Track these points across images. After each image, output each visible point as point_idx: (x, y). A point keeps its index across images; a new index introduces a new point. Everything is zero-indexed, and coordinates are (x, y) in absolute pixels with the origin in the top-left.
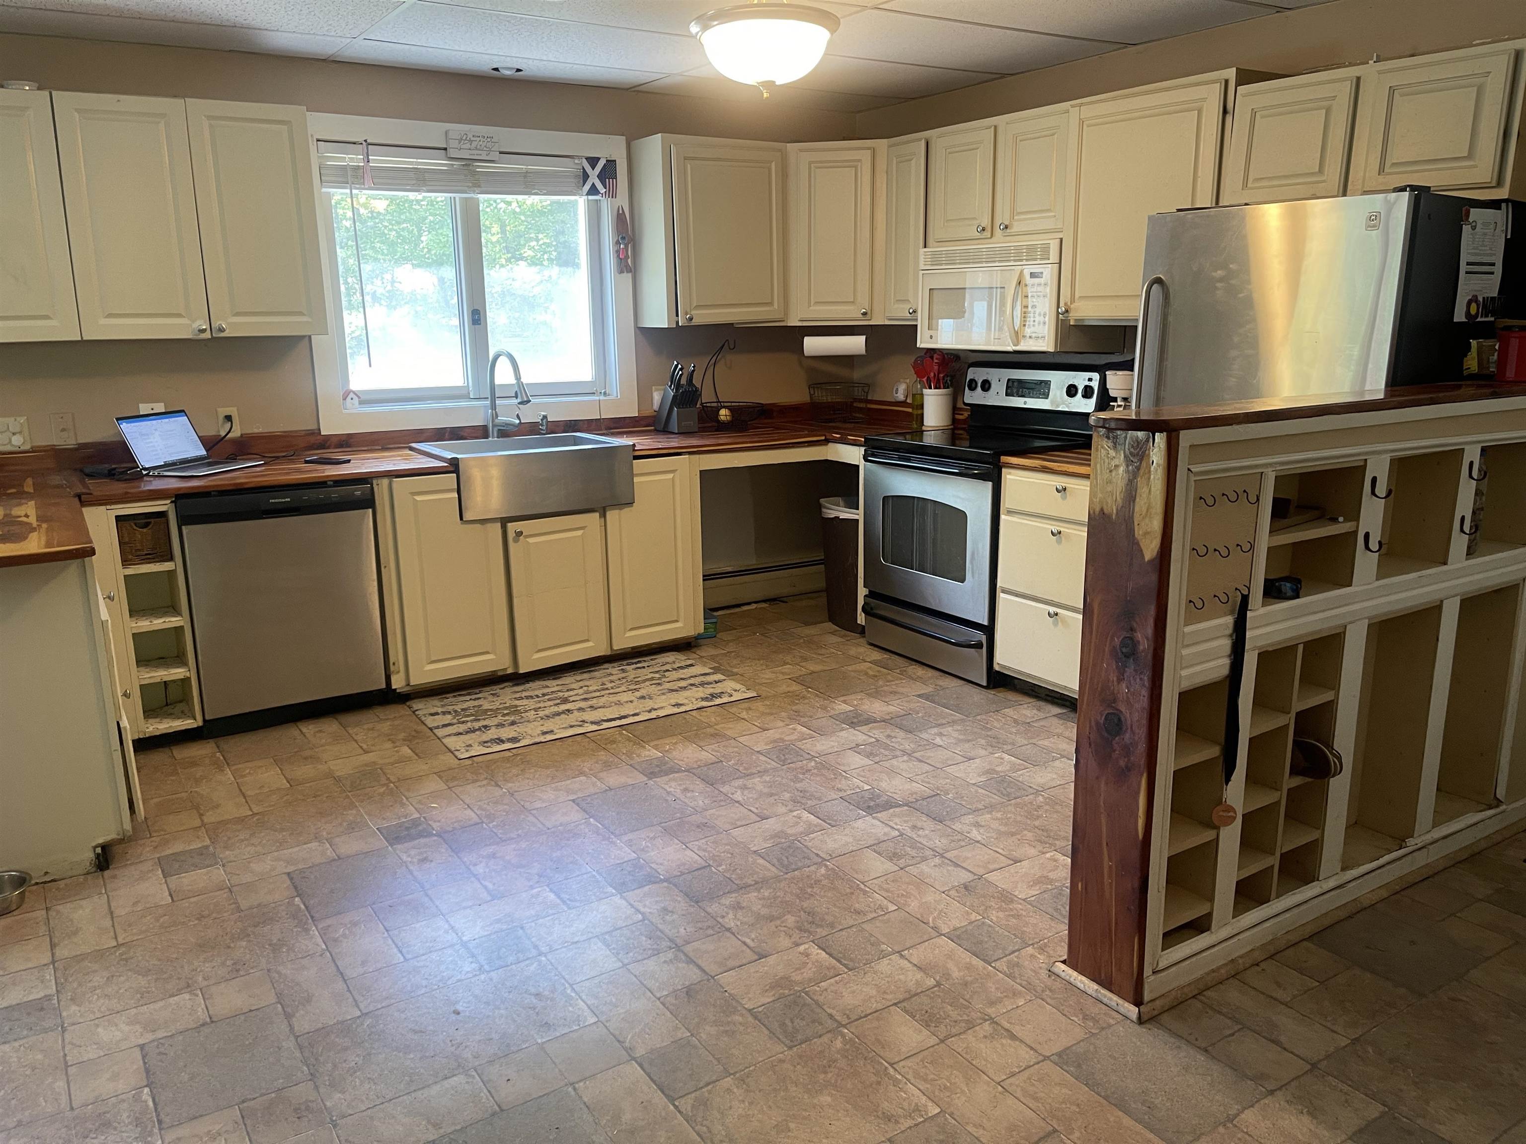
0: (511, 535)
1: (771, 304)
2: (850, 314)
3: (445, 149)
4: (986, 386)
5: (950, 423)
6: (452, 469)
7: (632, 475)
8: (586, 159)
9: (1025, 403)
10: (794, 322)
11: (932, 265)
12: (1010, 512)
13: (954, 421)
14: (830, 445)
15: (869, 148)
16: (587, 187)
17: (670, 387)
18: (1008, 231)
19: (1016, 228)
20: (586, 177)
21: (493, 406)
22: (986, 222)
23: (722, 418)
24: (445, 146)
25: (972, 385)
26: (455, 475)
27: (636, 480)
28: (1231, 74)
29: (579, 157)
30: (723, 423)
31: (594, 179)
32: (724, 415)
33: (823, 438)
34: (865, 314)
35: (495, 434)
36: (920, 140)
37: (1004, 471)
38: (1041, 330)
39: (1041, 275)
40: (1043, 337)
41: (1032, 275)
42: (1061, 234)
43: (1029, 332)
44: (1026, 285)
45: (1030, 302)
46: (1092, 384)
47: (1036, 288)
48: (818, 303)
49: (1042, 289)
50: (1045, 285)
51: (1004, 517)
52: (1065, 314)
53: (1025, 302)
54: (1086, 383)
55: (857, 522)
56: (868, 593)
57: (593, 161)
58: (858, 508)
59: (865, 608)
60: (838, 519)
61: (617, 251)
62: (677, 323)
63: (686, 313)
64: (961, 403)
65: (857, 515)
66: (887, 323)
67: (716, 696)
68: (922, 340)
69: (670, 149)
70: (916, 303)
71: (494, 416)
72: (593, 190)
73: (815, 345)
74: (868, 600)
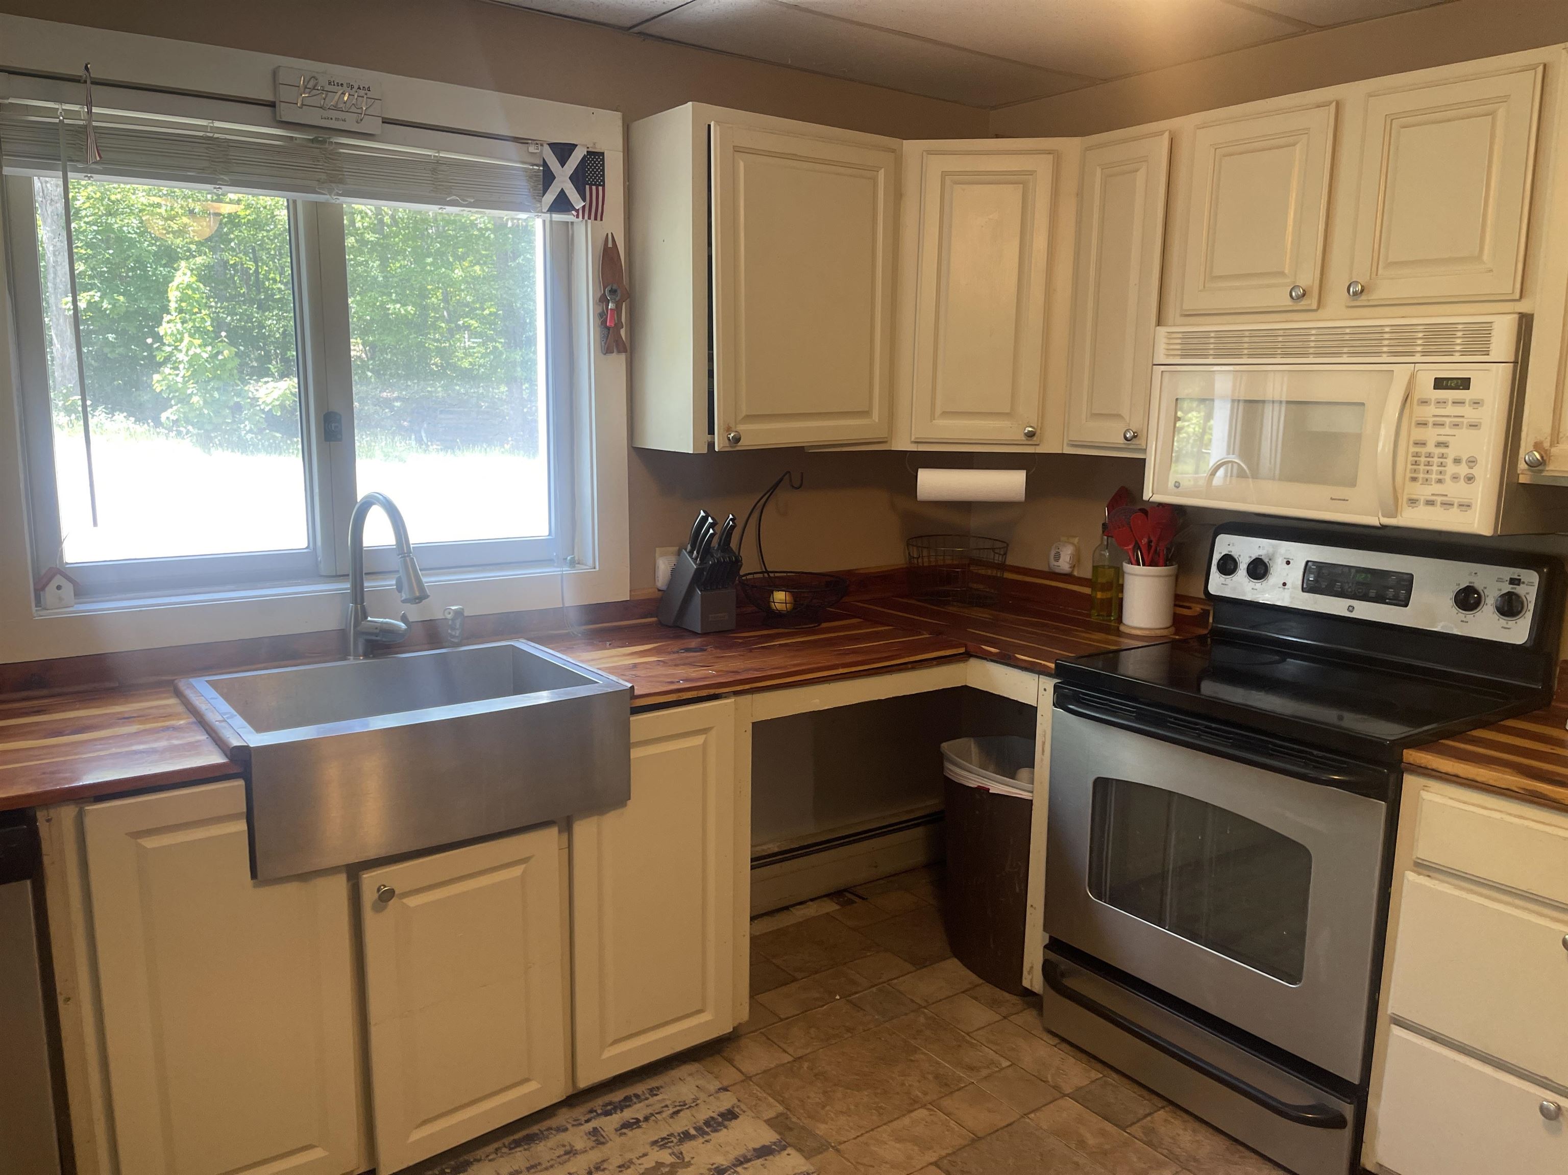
0: (369, 896)
1: (867, 413)
2: (1004, 433)
3: (272, 105)
4: (1258, 569)
5: (1168, 623)
6: (236, 770)
7: (627, 747)
8: (549, 144)
9: (1351, 609)
10: (902, 443)
11: (1183, 356)
12: (1415, 867)
13: (1177, 621)
14: (974, 661)
15: (1049, 152)
16: (550, 197)
17: (691, 553)
18: (1364, 297)
19: (1384, 291)
20: (548, 178)
21: (358, 594)
22: (1307, 278)
23: (778, 606)
24: (271, 99)
25: (1228, 565)
26: (241, 783)
27: (635, 753)
29: (538, 143)
30: (779, 615)
31: (563, 181)
32: (780, 599)
33: (962, 650)
34: (1031, 435)
35: (361, 649)
36: (1161, 133)
37: (1410, 782)
38: (1454, 490)
39: (1464, 384)
40: (1465, 506)
41: (1440, 384)
42: (1524, 307)
43: (1424, 491)
44: (1424, 402)
45: (1431, 435)
46: (1520, 590)
47: (1450, 410)
48: (946, 414)
49: (1468, 412)
50: (1477, 403)
51: (1411, 876)
52: (1536, 466)
53: (1418, 434)
54: (1507, 588)
55: (1028, 806)
56: (1052, 942)
57: (564, 152)
58: (1031, 782)
59: (1050, 967)
60: (988, 792)
61: (601, 314)
62: (711, 447)
63: (727, 429)
64: (1192, 593)
65: (1030, 793)
66: (1067, 451)
68: (1156, 488)
69: (708, 134)
70: (1139, 422)
71: (359, 615)
72: (562, 204)
73: (934, 482)
74: (1054, 957)
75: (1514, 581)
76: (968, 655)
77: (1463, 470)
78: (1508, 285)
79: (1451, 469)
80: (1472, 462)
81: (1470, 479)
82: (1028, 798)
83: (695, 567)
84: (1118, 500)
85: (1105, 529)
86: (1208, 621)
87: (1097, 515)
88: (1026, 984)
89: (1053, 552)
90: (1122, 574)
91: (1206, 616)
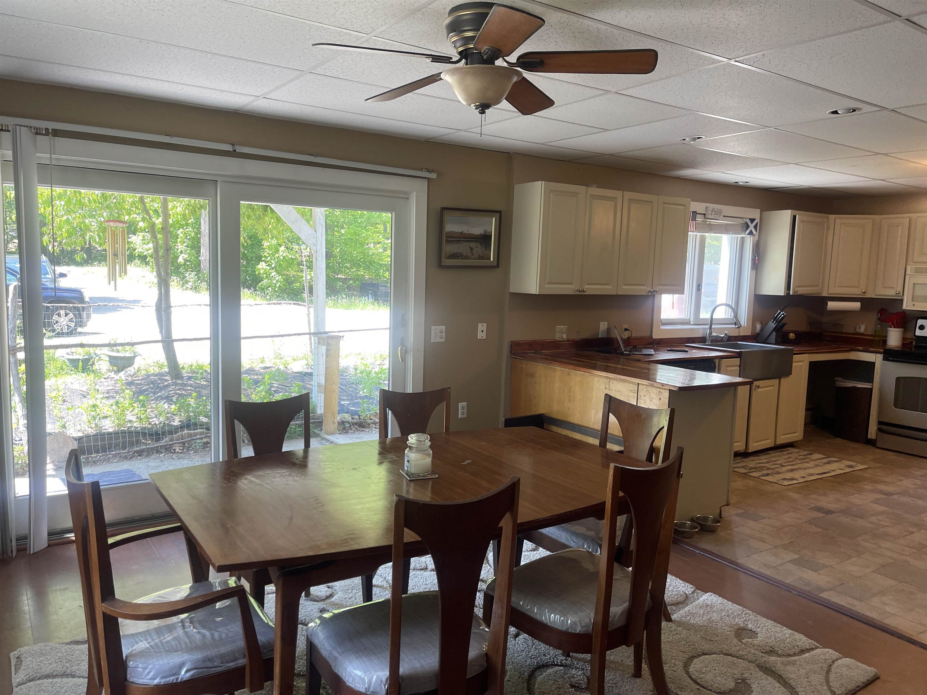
0: (754, 387)
1: (818, 286)
2: (855, 292)
3: (705, 214)
7: (791, 361)
8: (748, 219)
10: (825, 294)
14: (852, 352)
15: (871, 219)
16: (748, 232)
17: (773, 322)
20: (748, 227)
23: (791, 337)
24: (704, 213)
25: (922, 327)
26: (739, 358)
27: (794, 364)
29: (745, 218)
30: (792, 340)
31: (752, 227)
32: (792, 336)
33: (850, 349)
34: (864, 292)
35: (710, 341)
36: (907, 217)
48: (839, 286)
55: (872, 389)
56: (880, 423)
57: (752, 220)
58: (873, 383)
59: (879, 430)
60: (856, 387)
61: (754, 260)
62: (788, 294)
63: (794, 289)
64: (910, 335)
65: (872, 386)
66: (874, 297)
67: (851, 466)
68: (907, 305)
69: (794, 217)
70: (900, 289)
71: (711, 333)
72: (751, 233)
73: (832, 305)
74: (880, 426)
76: (852, 350)
82: (870, 387)
83: (775, 326)
84: (882, 311)
85: (879, 319)
86: (914, 343)
87: (874, 317)
88: (869, 437)
89: (858, 327)
90: (887, 332)
91: (912, 343)
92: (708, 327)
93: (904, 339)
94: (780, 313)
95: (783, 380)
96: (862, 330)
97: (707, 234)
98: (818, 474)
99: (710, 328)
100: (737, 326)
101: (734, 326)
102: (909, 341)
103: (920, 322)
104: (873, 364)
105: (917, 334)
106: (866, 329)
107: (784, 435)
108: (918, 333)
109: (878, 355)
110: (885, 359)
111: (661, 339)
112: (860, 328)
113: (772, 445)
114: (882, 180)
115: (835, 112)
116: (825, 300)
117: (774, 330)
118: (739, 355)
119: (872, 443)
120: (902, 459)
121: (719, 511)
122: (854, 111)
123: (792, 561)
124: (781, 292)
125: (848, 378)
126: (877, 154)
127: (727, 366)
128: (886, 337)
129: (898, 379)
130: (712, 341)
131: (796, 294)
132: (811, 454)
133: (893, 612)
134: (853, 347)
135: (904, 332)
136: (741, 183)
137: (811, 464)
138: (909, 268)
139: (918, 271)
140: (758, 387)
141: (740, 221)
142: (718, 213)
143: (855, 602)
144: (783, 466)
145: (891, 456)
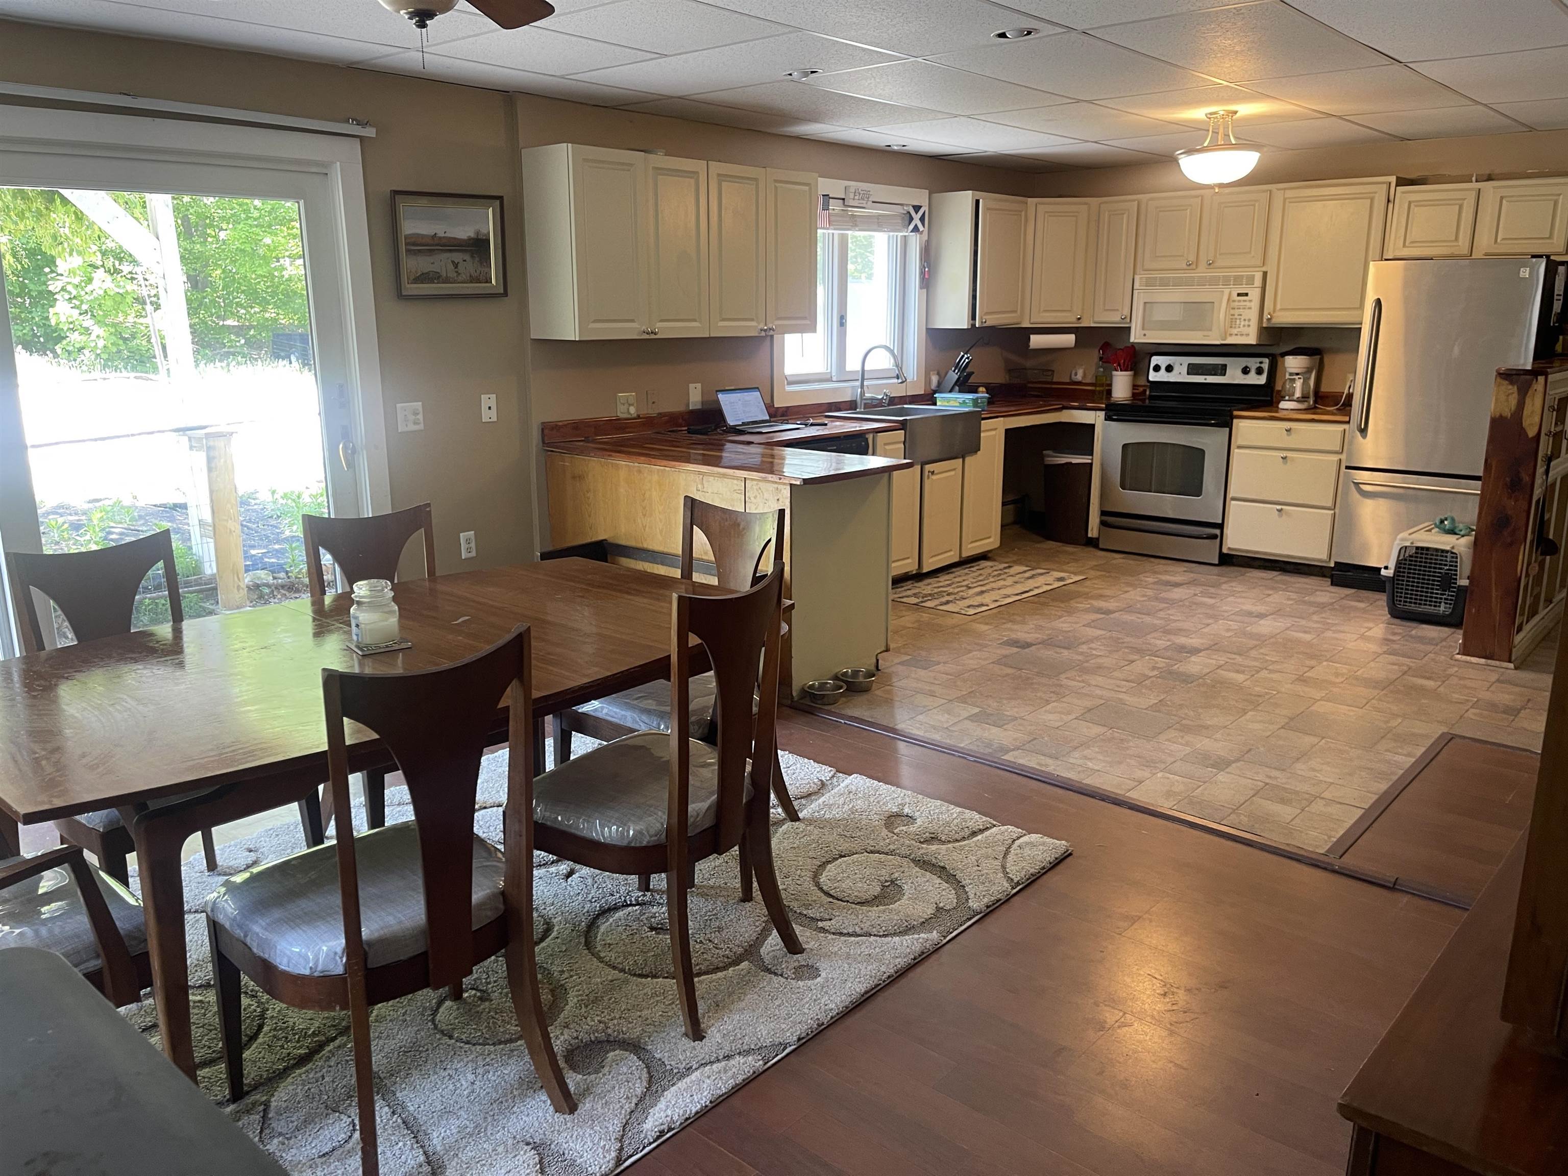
0: (926, 473)
1: (1015, 312)
2: (1067, 319)
3: (843, 199)
4: (1169, 369)
5: (1131, 395)
6: (902, 427)
7: (980, 432)
8: (912, 206)
9: (1205, 379)
10: (1026, 324)
11: (1146, 286)
12: (1239, 447)
13: (1134, 395)
14: (1065, 411)
15: (1086, 204)
16: (911, 227)
17: (954, 371)
18: (1212, 265)
19: (1219, 263)
20: (911, 219)
22: (1192, 258)
24: (843, 197)
25: (1157, 368)
26: (903, 432)
28: (1393, 179)
29: (907, 205)
31: (916, 221)
33: (1061, 406)
34: (1079, 319)
35: (863, 407)
36: (1134, 200)
37: (1235, 421)
38: (1245, 330)
39: (1247, 295)
40: (1248, 335)
41: (1239, 295)
42: (1264, 269)
43: (1235, 331)
44: (1234, 301)
45: (1236, 312)
46: (1262, 365)
47: (1242, 303)
48: (1045, 311)
49: (1248, 304)
50: (1250, 301)
51: (1236, 451)
52: (1269, 320)
53: (1232, 312)
54: (1258, 365)
55: (1091, 464)
56: (1103, 513)
57: (917, 208)
58: (1092, 454)
59: (1103, 523)
60: (1071, 463)
61: (922, 273)
62: (973, 325)
63: (981, 318)
64: (1142, 381)
65: (1092, 459)
66: (1093, 325)
67: (1061, 579)
68: (1136, 337)
69: (977, 202)
70: (1126, 312)
71: (863, 393)
72: (916, 229)
73: (1036, 341)
74: (1105, 518)
75: (1261, 363)
76: (1064, 408)
77: (1247, 323)
78: (1259, 263)
79: (1242, 323)
80: (1249, 320)
81: (1249, 326)
82: (1090, 461)
83: (957, 377)
84: (1106, 346)
85: (1101, 359)
86: (1148, 393)
87: (1095, 354)
88: (1090, 535)
89: (1073, 372)
90: (1111, 376)
91: (1145, 391)
92: (858, 383)
93: (1135, 386)
94: (963, 356)
95: (968, 460)
96: (1079, 377)
97: (849, 232)
98: (1017, 595)
99: (862, 386)
100: (900, 381)
101: (896, 381)
102: (1141, 389)
103: (1155, 360)
104: (1092, 426)
105: (1151, 379)
106: (1084, 376)
107: (972, 542)
108: (1153, 376)
109: (1098, 413)
110: (1108, 418)
111: (788, 408)
112: (1076, 374)
113: (956, 559)
114: (1096, 142)
115: (1003, 35)
116: (1026, 333)
117: (956, 384)
118: (903, 425)
119: (1093, 543)
120: (1131, 562)
121: (875, 660)
122: (1029, 33)
123: (972, 718)
124: (964, 324)
125: (1060, 449)
126: (1078, 101)
127: (885, 444)
128: (1110, 385)
129: (1125, 447)
130: (866, 406)
131: (985, 325)
132: (1010, 567)
133: (1096, 768)
134: (1065, 404)
135: (1135, 376)
136: (896, 148)
137: (1010, 581)
138: (1137, 278)
139: (1150, 283)
140: (933, 473)
141: (899, 209)
142: (866, 196)
143: (1050, 761)
144: (970, 588)
145: (1118, 559)
